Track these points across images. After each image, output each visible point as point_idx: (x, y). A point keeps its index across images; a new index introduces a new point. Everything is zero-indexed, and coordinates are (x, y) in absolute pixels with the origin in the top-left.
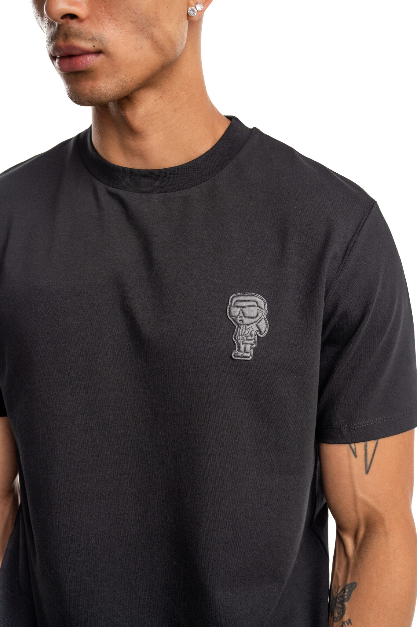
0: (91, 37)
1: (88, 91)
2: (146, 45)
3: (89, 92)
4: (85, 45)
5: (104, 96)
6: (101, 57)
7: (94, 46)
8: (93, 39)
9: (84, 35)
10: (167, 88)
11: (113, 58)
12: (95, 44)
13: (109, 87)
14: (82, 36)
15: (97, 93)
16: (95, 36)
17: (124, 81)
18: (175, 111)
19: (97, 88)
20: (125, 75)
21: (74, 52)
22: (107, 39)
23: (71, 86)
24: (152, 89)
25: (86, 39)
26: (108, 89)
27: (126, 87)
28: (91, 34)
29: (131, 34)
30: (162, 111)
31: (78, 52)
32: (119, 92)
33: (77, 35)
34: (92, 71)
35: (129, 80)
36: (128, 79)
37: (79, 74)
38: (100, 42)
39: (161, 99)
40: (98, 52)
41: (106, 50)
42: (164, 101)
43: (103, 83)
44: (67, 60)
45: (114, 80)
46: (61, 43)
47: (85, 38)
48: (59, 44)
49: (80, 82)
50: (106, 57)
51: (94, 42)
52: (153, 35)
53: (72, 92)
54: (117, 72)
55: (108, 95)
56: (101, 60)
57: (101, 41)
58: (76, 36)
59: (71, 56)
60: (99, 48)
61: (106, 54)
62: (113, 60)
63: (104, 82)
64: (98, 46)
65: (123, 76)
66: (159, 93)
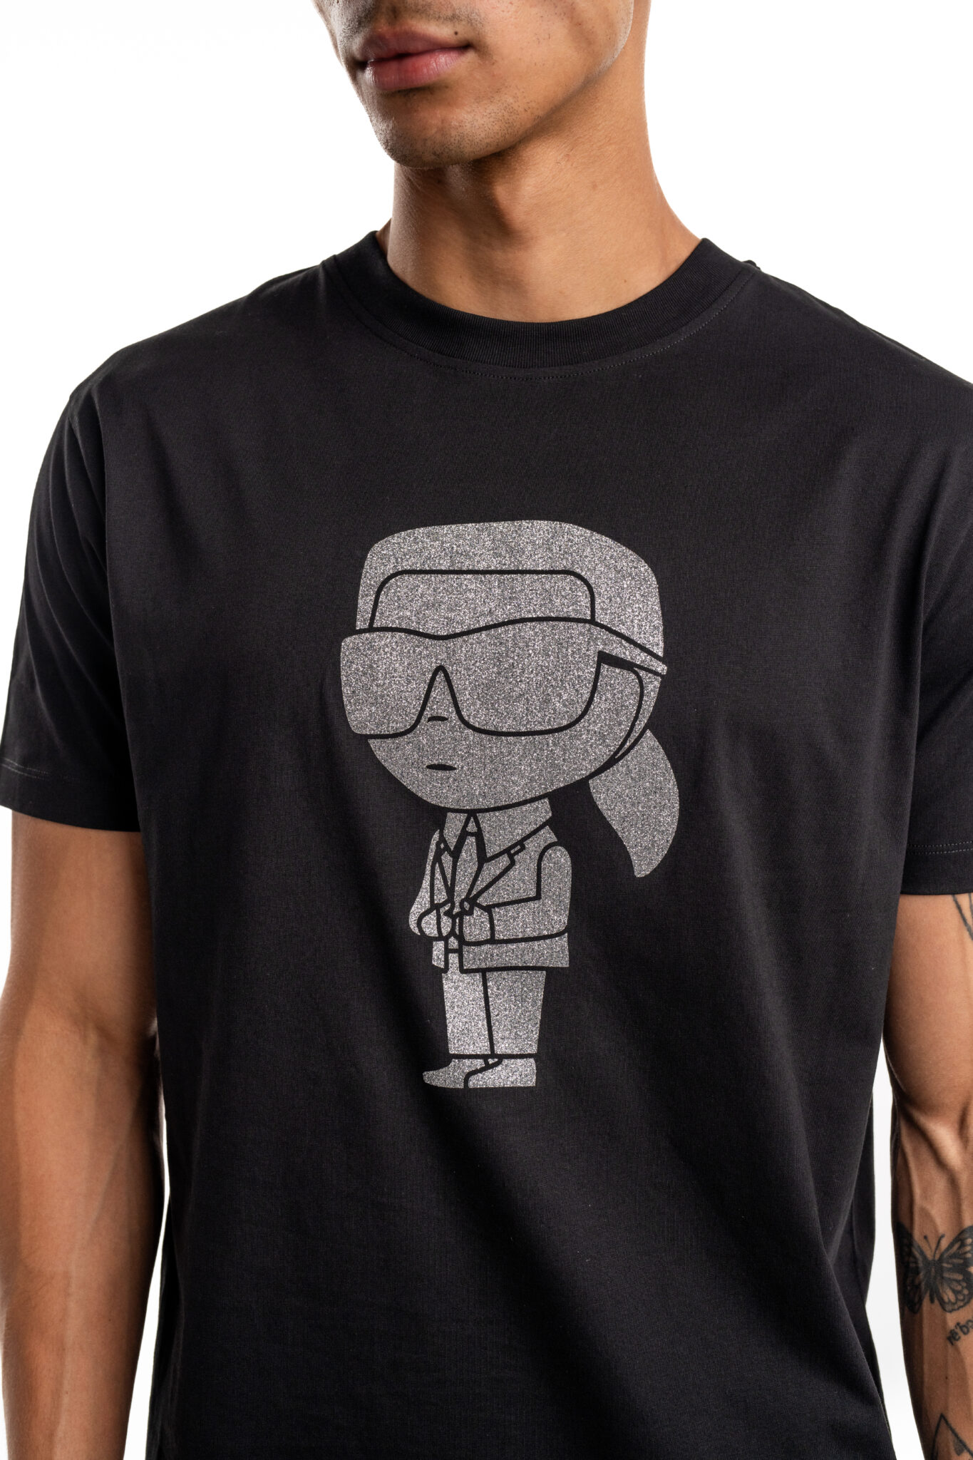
0: (450, 13)
1: (434, 131)
2: (559, 29)
3: (436, 133)
4: (437, 30)
5: (468, 142)
6: (470, 56)
7: (456, 33)
8: (454, 18)
9: (436, 10)
10: (582, 136)
11: (494, 58)
12: (459, 28)
13: (481, 122)
14: (432, 12)
15: (453, 133)
16: (457, 12)
17: (511, 110)
18: (594, 187)
19: (454, 123)
20: (514, 97)
21: (412, 47)
22: (483, 16)
23: (393, 122)
24: (553, 137)
25: (439, 17)
26: (477, 127)
27: (515, 124)
28: (449, 6)
29: (531, 6)
30: (568, 185)
31: (420, 47)
32: (500, 134)
33: (419, 10)
34: (447, 87)
35: (521, 109)
36: (519, 106)
37: (414, 95)
38: (469, 24)
39: (567, 159)
40: (465, 46)
41: (480, 41)
42: (574, 165)
43: (468, 112)
44: (394, 66)
45: (491, 107)
46: (383, 27)
47: (437, 16)
48: (380, 30)
49: (415, 114)
50: (479, 56)
51: (457, 24)
52: (574, 9)
53: (396, 135)
54: (498, 91)
55: (477, 140)
56: (469, 62)
57: (470, 21)
58: (417, 11)
59: (402, 56)
60: (466, 35)
61: (479, 51)
62: (493, 64)
63: (471, 112)
64: (464, 32)
65: (511, 100)
66: (566, 147)
